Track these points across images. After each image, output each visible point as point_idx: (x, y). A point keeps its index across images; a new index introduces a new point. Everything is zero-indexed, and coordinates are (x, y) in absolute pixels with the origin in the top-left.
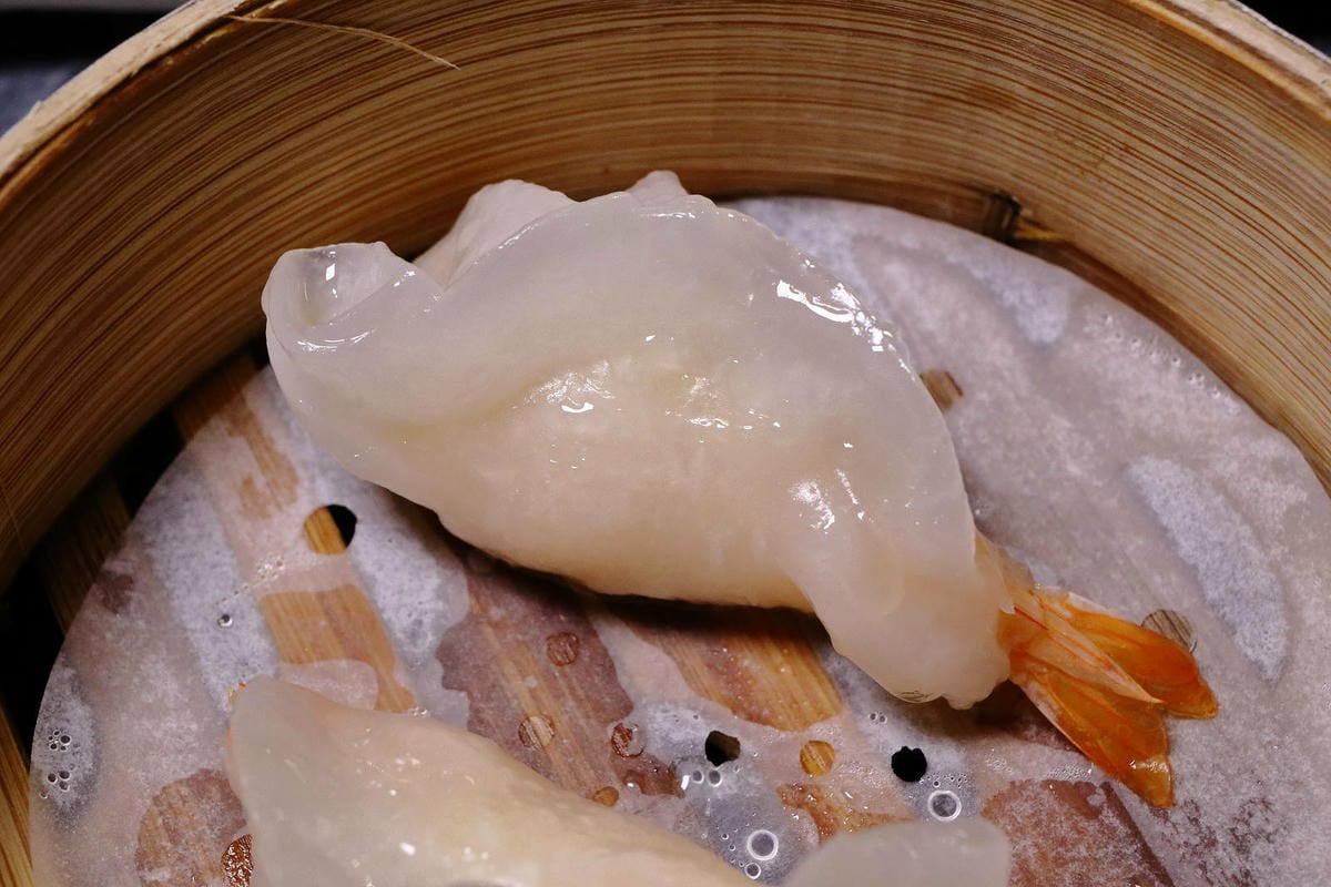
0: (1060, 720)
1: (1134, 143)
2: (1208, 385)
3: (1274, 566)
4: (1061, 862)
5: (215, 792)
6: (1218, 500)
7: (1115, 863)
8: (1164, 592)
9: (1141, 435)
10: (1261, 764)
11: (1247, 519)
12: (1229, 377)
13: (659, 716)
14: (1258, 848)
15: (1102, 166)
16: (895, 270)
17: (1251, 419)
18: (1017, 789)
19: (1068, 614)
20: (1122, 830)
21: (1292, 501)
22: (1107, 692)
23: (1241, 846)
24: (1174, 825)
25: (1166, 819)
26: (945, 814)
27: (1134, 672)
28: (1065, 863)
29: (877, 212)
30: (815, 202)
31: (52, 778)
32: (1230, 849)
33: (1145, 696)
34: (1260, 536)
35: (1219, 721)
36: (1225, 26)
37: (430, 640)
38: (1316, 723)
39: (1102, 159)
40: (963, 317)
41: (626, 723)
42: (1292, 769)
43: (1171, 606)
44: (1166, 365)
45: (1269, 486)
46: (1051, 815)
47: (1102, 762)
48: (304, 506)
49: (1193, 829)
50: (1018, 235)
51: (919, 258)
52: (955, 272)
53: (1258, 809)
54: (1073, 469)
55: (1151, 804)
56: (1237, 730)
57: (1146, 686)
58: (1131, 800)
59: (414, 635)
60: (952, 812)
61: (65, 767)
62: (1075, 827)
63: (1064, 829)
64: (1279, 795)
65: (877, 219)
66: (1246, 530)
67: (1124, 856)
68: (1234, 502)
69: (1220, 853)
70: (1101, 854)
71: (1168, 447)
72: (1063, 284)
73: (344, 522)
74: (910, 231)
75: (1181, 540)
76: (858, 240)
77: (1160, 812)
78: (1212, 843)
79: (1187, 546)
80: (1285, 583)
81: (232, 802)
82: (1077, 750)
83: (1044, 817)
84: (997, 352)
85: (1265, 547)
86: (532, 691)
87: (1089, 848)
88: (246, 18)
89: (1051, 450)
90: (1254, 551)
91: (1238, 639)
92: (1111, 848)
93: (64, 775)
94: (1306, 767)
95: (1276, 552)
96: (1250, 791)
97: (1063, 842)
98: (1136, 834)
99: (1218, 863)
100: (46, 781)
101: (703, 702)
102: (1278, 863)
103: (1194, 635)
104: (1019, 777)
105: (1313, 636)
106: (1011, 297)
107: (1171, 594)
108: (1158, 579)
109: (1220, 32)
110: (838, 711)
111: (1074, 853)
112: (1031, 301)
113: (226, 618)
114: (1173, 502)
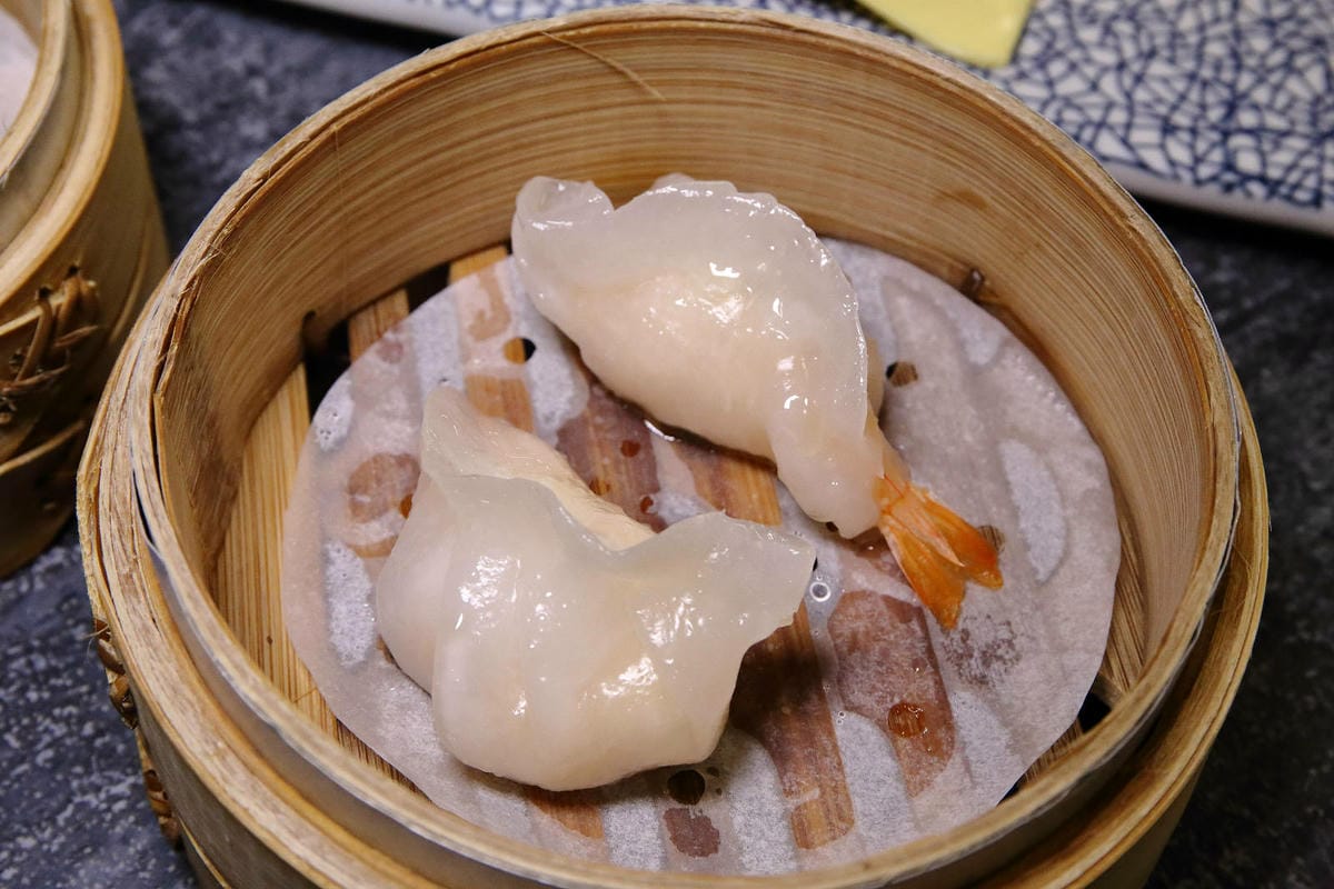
0: (902, 562)
1: (1043, 243)
2: (1067, 411)
3: (1066, 520)
4: (877, 639)
5: (409, 467)
6: (1045, 474)
7: (908, 649)
8: (996, 517)
9: (1014, 429)
10: (1017, 624)
11: (1059, 490)
12: (1079, 409)
13: (672, 498)
14: (996, 665)
15: (1026, 256)
16: (903, 302)
17: (1086, 437)
18: (864, 595)
19: (924, 500)
20: (919, 633)
21: (1090, 486)
22: (933, 549)
23: (986, 663)
24: (952, 639)
25: (948, 635)
26: (819, 596)
27: (952, 545)
28: (879, 640)
29: (900, 264)
30: (867, 250)
31: (322, 432)
32: (979, 661)
33: (955, 560)
34: (1063, 500)
35: (1000, 593)
36: (1090, 175)
37: (556, 424)
38: (1058, 610)
39: (1026, 252)
40: (934, 338)
41: (652, 497)
42: (1034, 630)
43: (996, 525)
44: (1045, 395)
45: (1079, 474)
46: (881, 614)
47: (921, 595)
48: (509, 335)
49: (962, 645)
50: (981, 298)
51: (919, 297)
52: (938, 311)
53: (1004, 646)
54: (968, 437)
55: (942, 625)
56: (1009, 602)
57: (958, 555)
58: (931, 620)
59: (548, 419)
60: (823, 596)
61: (331, 428)
62: (892, 626)
63: (885, 624)
64: (1020, 642)
65: (901, 268)
66: (1056, 494)
67: (914, 647)
68: (1055, 477)
69: (972, 662)
70: (902, 642)
71: (1028, 438)
72: (998, 331)
73: (529, 348)
74: (918, 279)
75: (1016, 491)
76: (886, 279)
77: (945, 631)
78: (971, 656)
79: (1018, 495)
80: (1068, 530)
81: (417, 471)
82: (910, 585)
83: (876, 614)
84: (948, 362)
85: (1064, 507)
86: (604, 467)
87: (896, 637)
88: (552, 36)
89: (959, 424)
90: (1056, 507)
91: (1030, 554)
92: (909, 641)
93: (329, 433)
94: (1042, 632)
95: (1070, 512)
96: (1004, 634)
97: (882, 629)
98: (927, 637)
99: (969, 665)
100: (318, 433)
101: (701, 500)
102: (1004, 676)
103: (1003, 545)
104: (871, 588)
105: (1075, 563)
106: (966, 333)
107: (998, 519)
108: (994, 509)
109: (1086, 178)
110: (777, 523)
111: (886, 637)
112: (978, 337)
113: (445, 380)
114: (1019, 468)
